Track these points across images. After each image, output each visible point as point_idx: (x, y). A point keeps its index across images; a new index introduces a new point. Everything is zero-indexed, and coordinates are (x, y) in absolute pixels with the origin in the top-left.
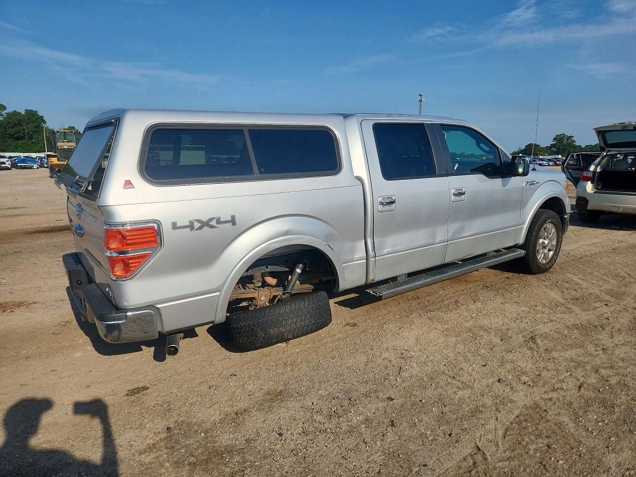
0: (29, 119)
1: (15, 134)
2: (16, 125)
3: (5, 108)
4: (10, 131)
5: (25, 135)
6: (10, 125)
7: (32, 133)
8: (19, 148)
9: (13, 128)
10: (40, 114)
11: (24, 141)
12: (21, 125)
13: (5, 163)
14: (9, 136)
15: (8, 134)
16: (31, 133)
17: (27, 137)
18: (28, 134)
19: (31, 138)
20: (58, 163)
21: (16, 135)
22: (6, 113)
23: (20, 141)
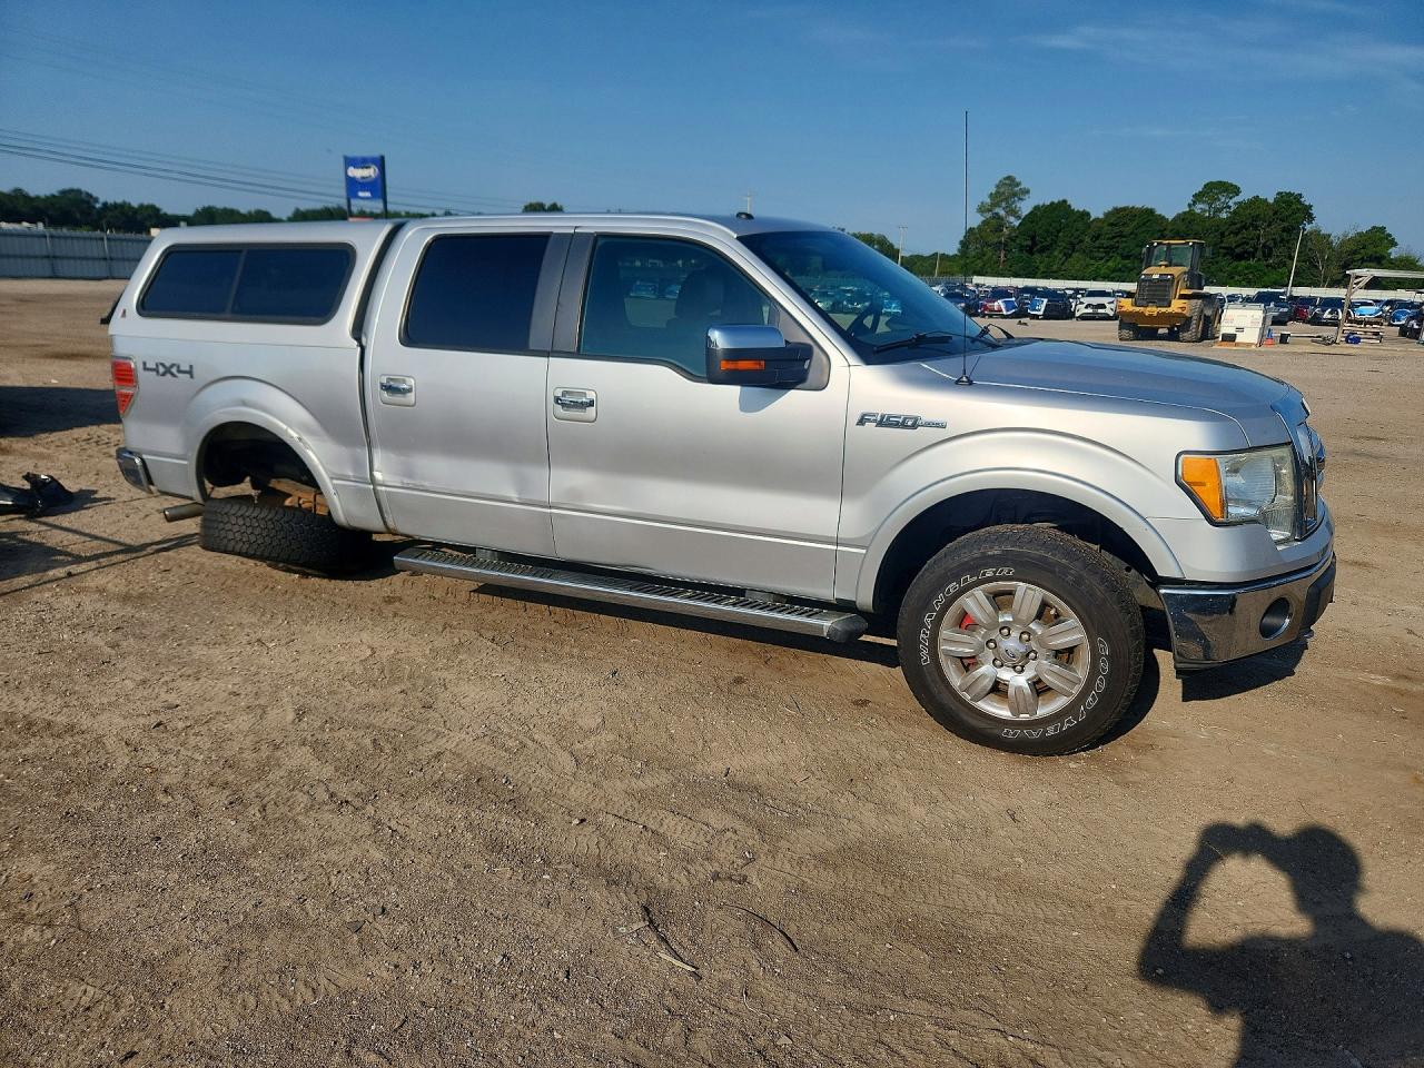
0: (1275, 213)
1: (1236, 247)
2: (1245, 227)
3: (1236, 191)
4: (1231, 241)
5: (1256, 249)
6: (1234, 227)
7: (1272, 245)
8: (1237, 278)
9: (1237, 234)
10: (1306, 200)
11: (1252, 262)
12: (1256, 228)
13: (1103, 306)
14: (1225, 251)
15: (1224, 248)
16: (1270, 243)
17: (1259, 254)
18: (1264, 246)
19: (1267, 256)
20: (1131, 309)
21: (1238, 250)
22: (1235, 203)
23: (1243, 263)
